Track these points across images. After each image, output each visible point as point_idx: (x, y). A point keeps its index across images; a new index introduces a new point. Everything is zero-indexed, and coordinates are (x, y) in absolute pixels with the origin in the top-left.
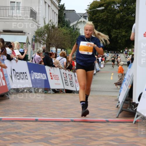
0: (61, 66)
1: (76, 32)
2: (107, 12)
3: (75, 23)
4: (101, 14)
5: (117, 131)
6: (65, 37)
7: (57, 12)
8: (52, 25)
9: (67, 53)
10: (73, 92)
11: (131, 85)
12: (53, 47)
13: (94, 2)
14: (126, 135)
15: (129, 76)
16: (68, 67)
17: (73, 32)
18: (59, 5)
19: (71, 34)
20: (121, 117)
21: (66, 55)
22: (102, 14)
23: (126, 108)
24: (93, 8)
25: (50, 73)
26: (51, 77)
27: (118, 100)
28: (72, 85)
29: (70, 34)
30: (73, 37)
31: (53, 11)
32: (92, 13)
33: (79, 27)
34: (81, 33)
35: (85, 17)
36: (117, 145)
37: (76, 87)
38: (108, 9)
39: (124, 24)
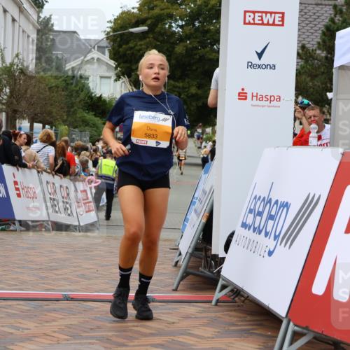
0: (42, 165)
1: (80, 85)
2: (154, 38)
3: (78, 62)
4: (139, 43)
5: (173, 323)
6: (52, 94)
7: (34, 36)
8: (20, 66)
9: (56, 136)
10: (71, 227)
11: (208, 215)
12: (24, 118)
13: (123, 13)
14: (196, 332)
15: (204, 192)
16: (59, 168)
17: (72, 84)
18: (39, 17)
19: (67, 89)
21: (54, 139)
22: (142, 43)
23: (197, 267)
24: (121, 28)
25: (16, 183)
26: (18, 192)
27: (177, 249)
28: (69, 212)
29: (65, 89)
30: (72, 95)
31: (23, 31)
32: (119, 39)
33: (87, 74)
34: (91, 88)
35: (101, 49)
37: (79, 216)
38: (156, 31)
39: (194, 68)
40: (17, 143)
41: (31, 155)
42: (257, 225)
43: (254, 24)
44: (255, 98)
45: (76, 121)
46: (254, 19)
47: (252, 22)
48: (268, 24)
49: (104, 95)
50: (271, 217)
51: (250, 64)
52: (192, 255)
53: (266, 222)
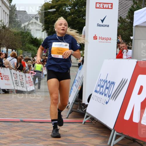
0: (12, 66)
1: (27, 33)
2: (58, 14)
4: (52, 16)
5: (66, 131)
6: (16, 37)
7: (8, 12)
8: (2, 25)
9: (18, 54)
10: (24, 92)
11: (81, 87)
12: (4, 47)
13: (45, 3)
14: (76, 135)
15: (79, 77)
16: (19, 68)
17: (24, 33)
18: (10, 4)
19: (22, 35)
20: (70, 118)
21: (17, 55)
22: (53, 16)
23: (76, 109)
24: (45, 9)
26: (2, 77)
28: (23, 86)
30: (24, 37)
31: (4, 11)
34: (32, 34)
36: (66, 145)
37: (27, 87)
38: (59, 11)
39: (75, 26)
40: (1, 57)
41: (7, 62)
42: (101, 91)
43: (100, 8)
44: (100, 39)
45: (26, 48)
46: (100, 6)
47: (99, 7)
48: (106, 8)
49: (37, 38)
50: (107, 88)
51: (98, 25)
52: (74, 103)
53: (105, 90)
